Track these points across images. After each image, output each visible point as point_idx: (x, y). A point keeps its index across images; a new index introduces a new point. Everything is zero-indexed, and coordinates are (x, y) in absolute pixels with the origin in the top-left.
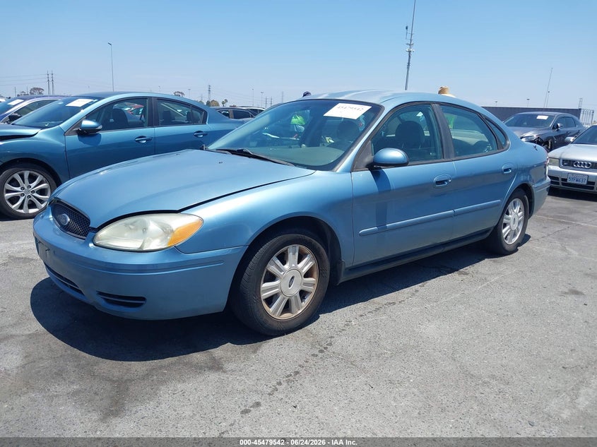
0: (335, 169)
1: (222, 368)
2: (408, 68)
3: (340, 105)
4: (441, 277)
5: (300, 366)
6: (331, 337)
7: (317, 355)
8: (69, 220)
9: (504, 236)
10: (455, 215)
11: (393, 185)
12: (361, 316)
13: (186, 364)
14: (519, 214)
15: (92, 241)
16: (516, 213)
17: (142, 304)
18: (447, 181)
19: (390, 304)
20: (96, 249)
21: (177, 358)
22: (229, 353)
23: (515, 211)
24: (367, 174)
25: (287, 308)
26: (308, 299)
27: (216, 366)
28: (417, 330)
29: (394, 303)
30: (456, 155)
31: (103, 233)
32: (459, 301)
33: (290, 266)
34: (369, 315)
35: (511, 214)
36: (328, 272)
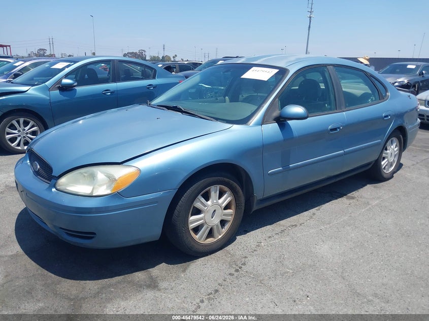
0: (249, 123)
1: (157, 286)
2: (309, 30)
3: (254, 68)
4: (333, 201)
5: (219, 284)
6: (246, 257)
7: (233, 274)
8: (39, 167)
9: (383, 167)
10: (345, 154)
11: (295, 134)
12: (270, 237)
13: (129, 282)
14: (396, 149)
15: (54, 186)
16: (393, 148)
17: (93, 237)
18: (339, 128)
19: (293, 226)
20: (57, 193)
21: (123, 276)
22: (164, 272)
23: (392, 147)
24: (274, 126)
25: (211, 234)
26: (227, 226)
27: (153, 285)
28: (313, 250)
29: (296, 226)
30: (346, 107)
31: (63, 180)
32: (347, 223)
33: (212, 202)
34: (276, 237)
35: (389, 150)
36: (243, 205)
